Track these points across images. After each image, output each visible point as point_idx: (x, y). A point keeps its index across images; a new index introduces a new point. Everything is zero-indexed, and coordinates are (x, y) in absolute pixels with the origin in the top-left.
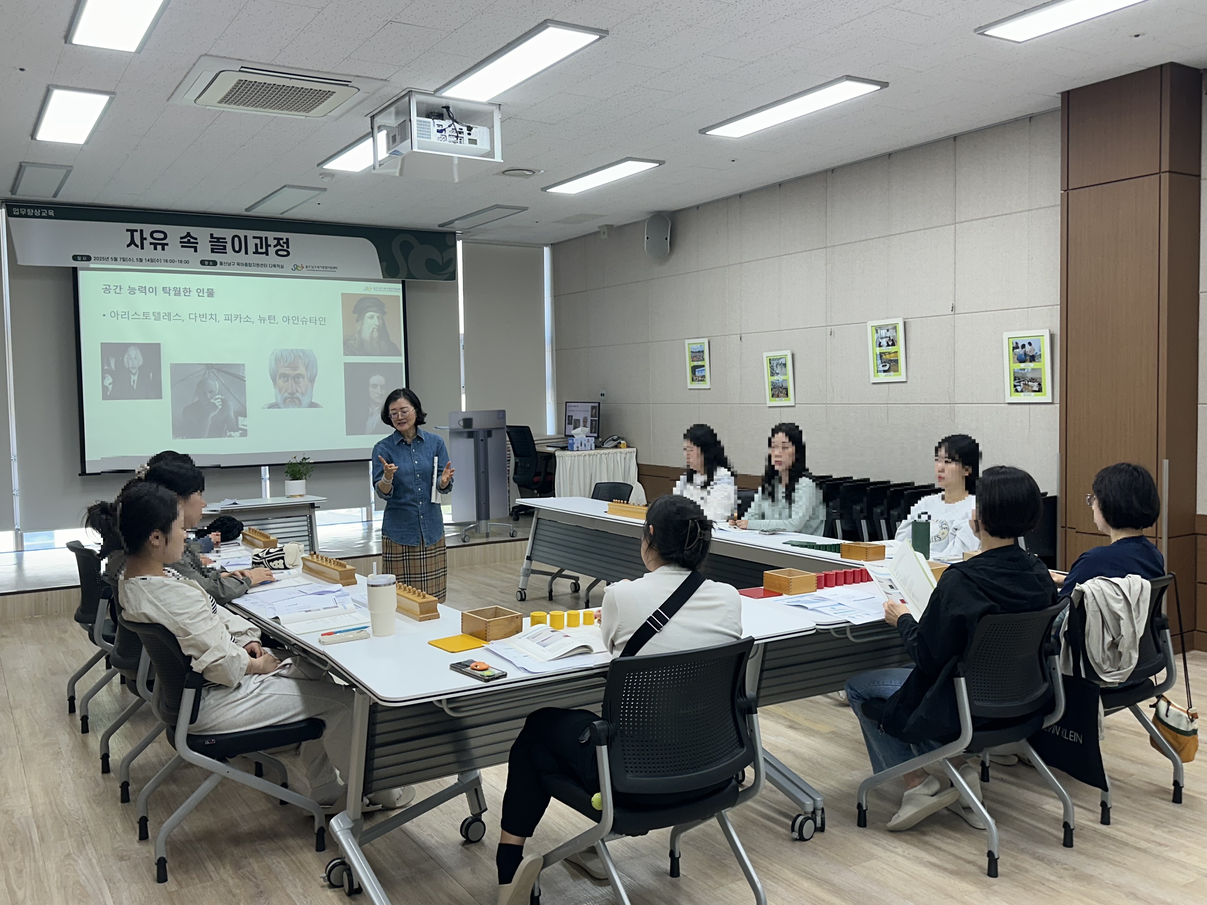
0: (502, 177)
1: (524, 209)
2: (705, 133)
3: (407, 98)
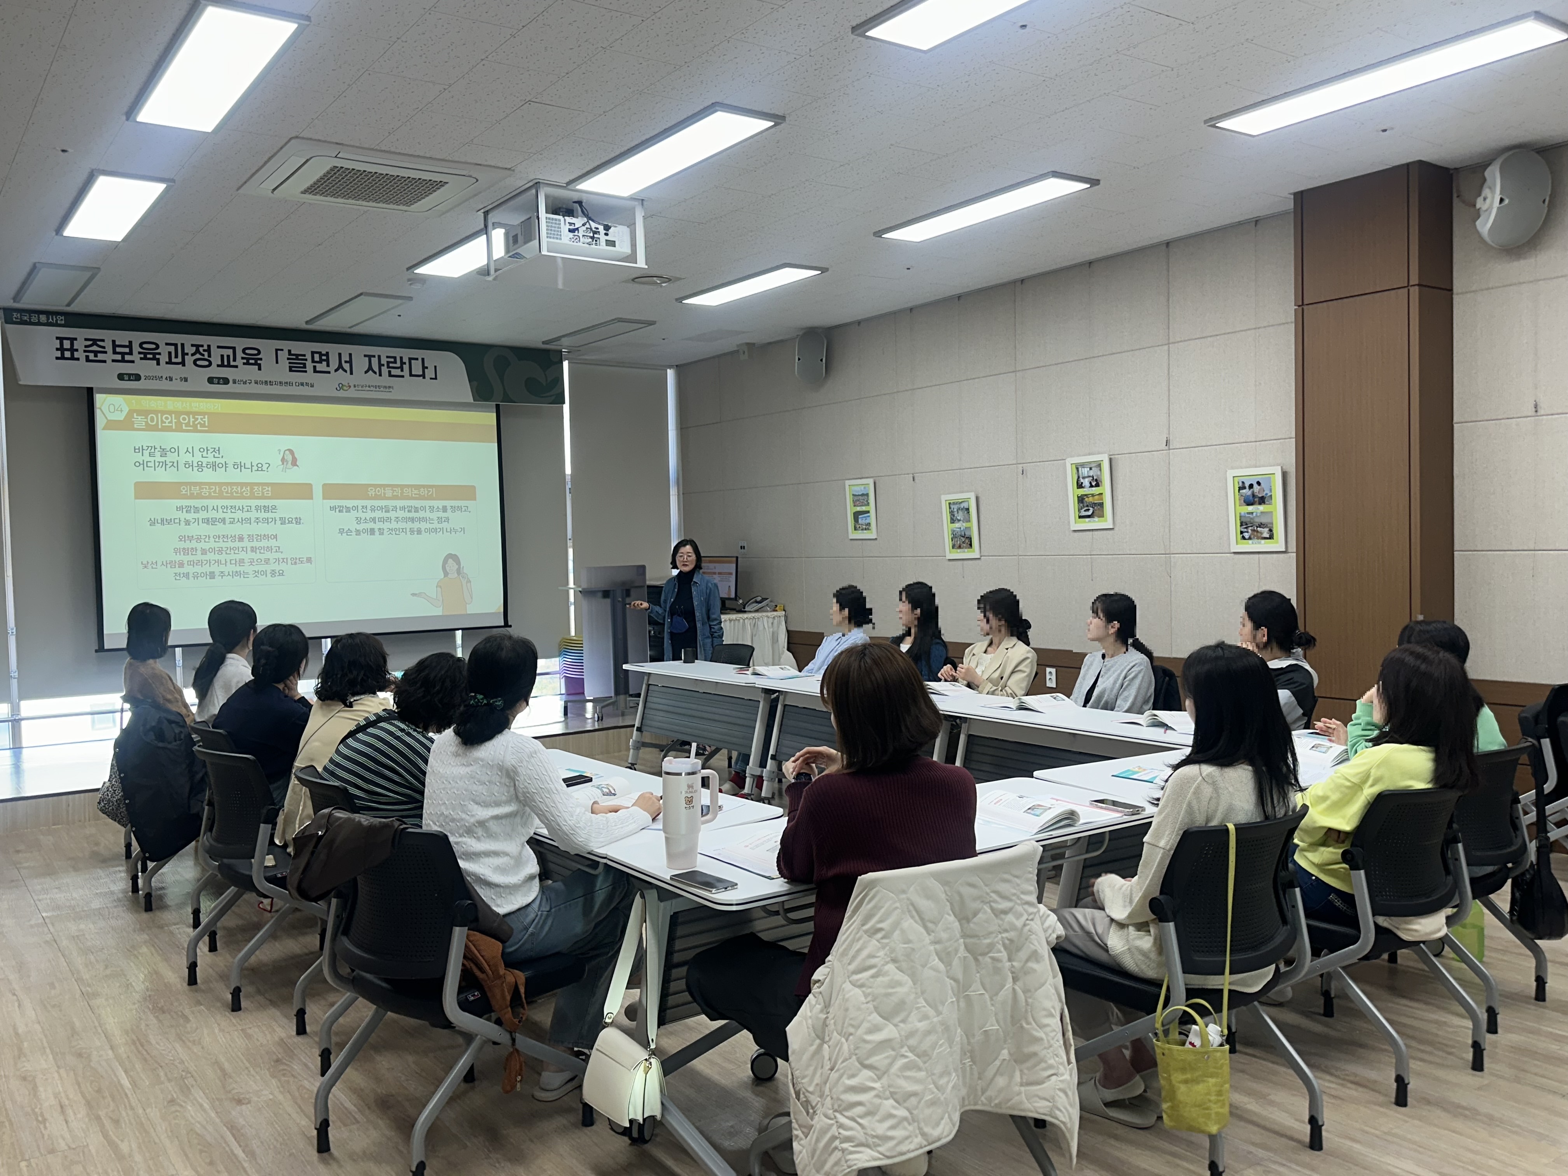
0: (630, 285)
1: (652, 323)
2: (879, 236)
3: (534, 191)
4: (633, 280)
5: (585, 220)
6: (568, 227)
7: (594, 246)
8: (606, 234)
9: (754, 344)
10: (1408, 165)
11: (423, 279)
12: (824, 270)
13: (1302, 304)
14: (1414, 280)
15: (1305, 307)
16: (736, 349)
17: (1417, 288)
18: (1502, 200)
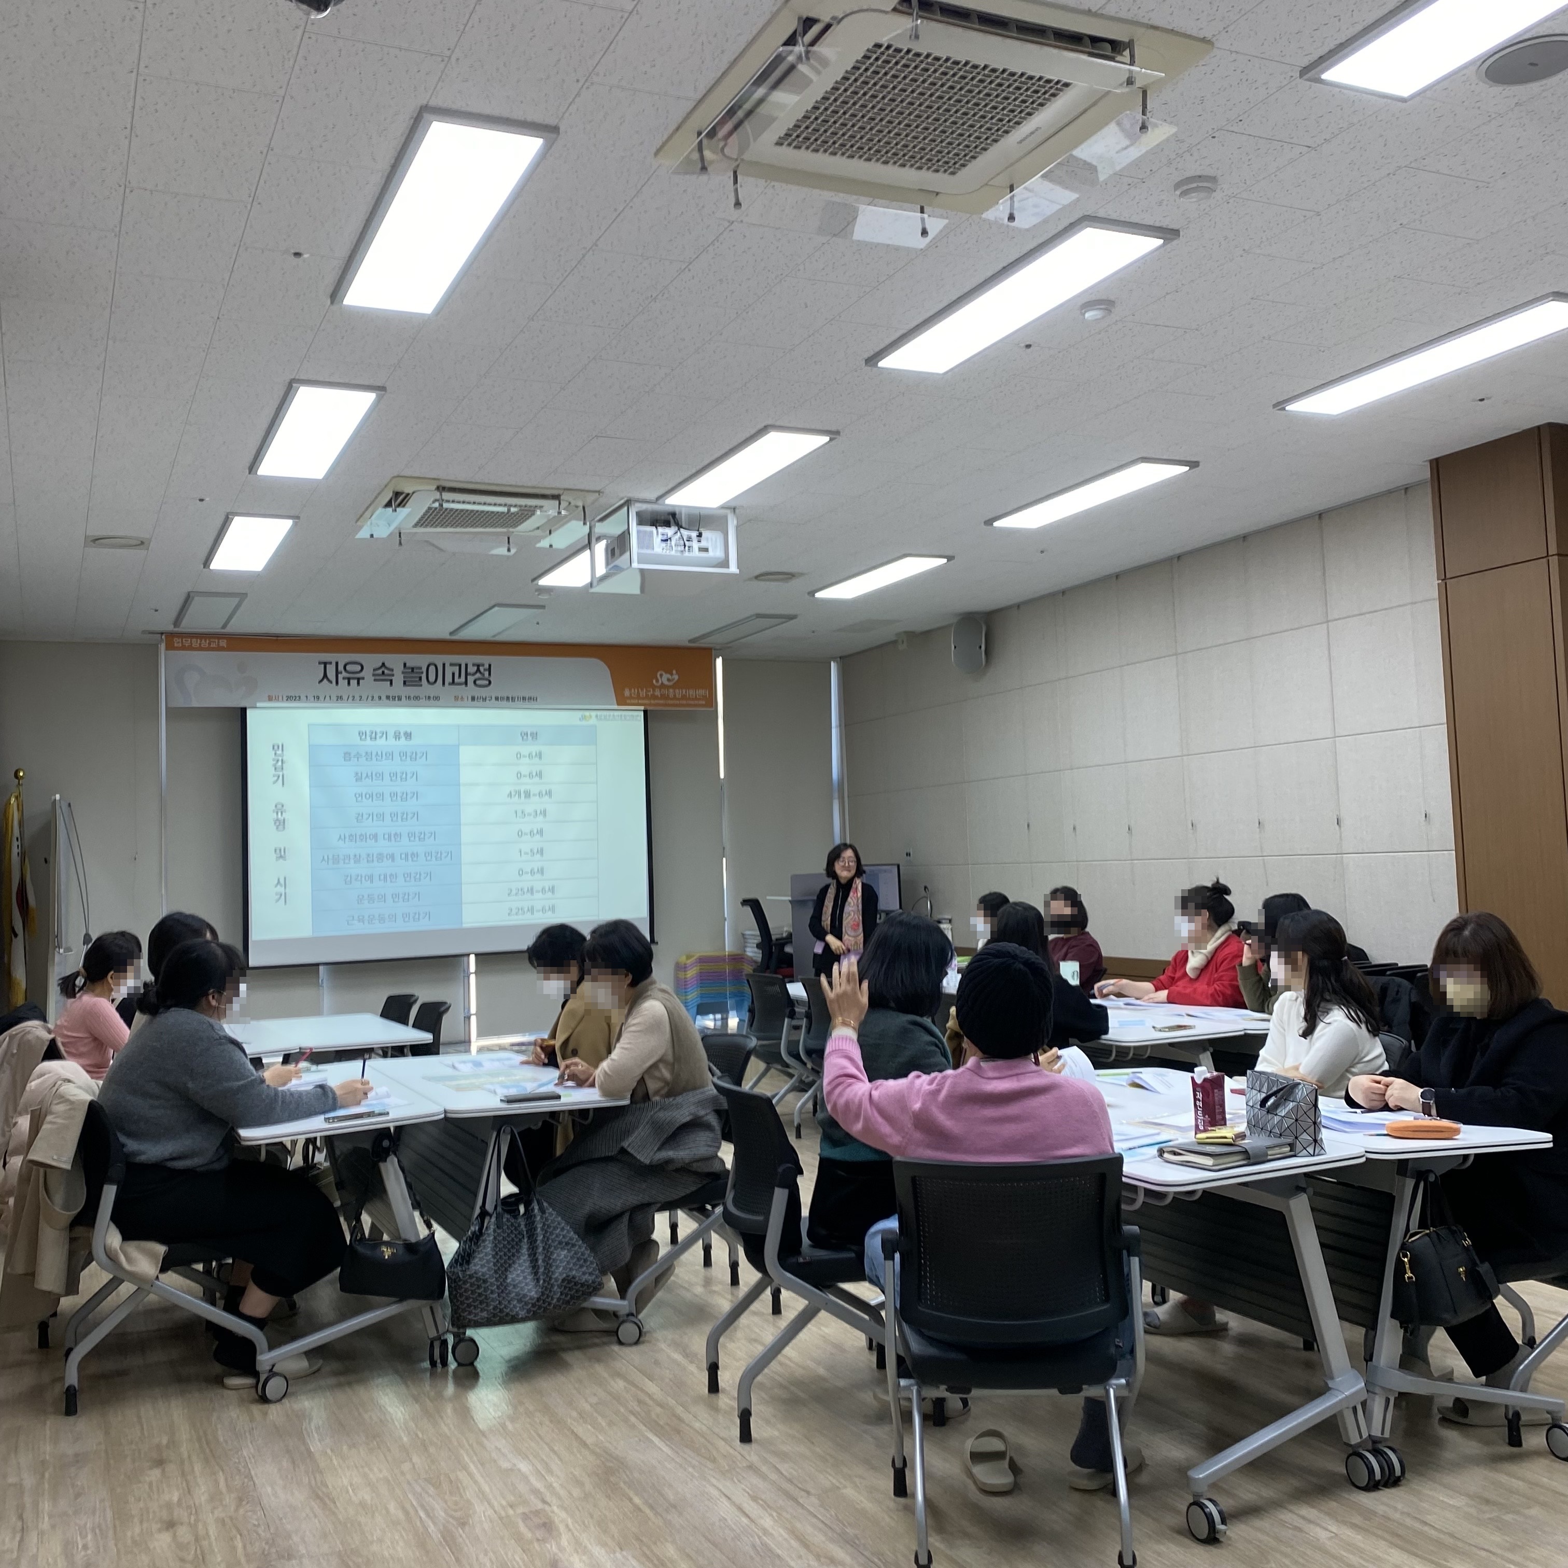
0: (756, 583)
1: (793, 617)
2: (991, 525)
3: (626, 508)
4: (757, 577)
5: (676, 528)
6: (660, 537)
7: (687, 554)
8: (699, 541)
9: (913, 632)
10: (1539, 428)
11: (548, 590)
12: (950, 558)
13: (1444, 577)
14: (1553, 550)
15: (1448, 581)
17: (1556, 557)
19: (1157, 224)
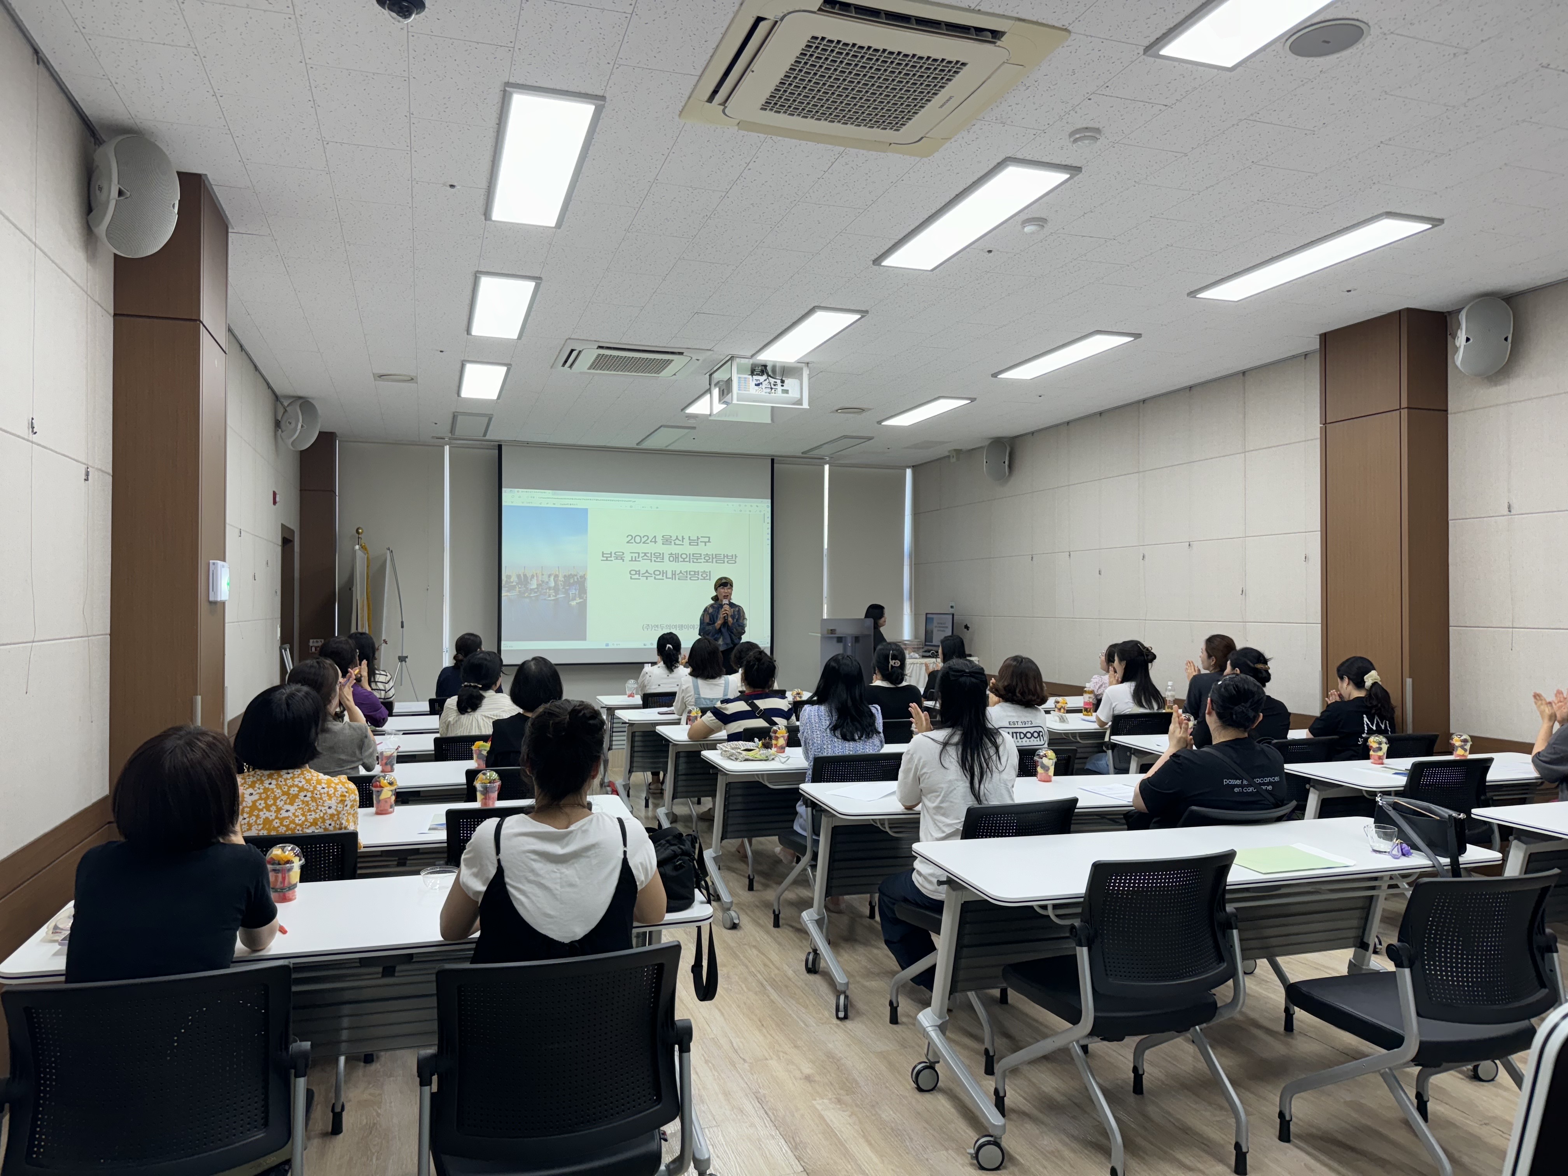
0: (837, 414)
1: (871, 439)
2: (996, 377)
3: (730, 362)
4: (837, 411)
5: (767, 377)
6: (755, 382)
7: (773, 394)
8: (782, 386)
9: (961, 450)
10: (1400, 311)
11: (695, 416)
12: (973, 400)
13: (1325, 423)
14: (1404, 404)
15: (1326, 426)
16: (947, 454)
17: (1406, 410)
18: (1468, 340)
19: (1064, 163)
